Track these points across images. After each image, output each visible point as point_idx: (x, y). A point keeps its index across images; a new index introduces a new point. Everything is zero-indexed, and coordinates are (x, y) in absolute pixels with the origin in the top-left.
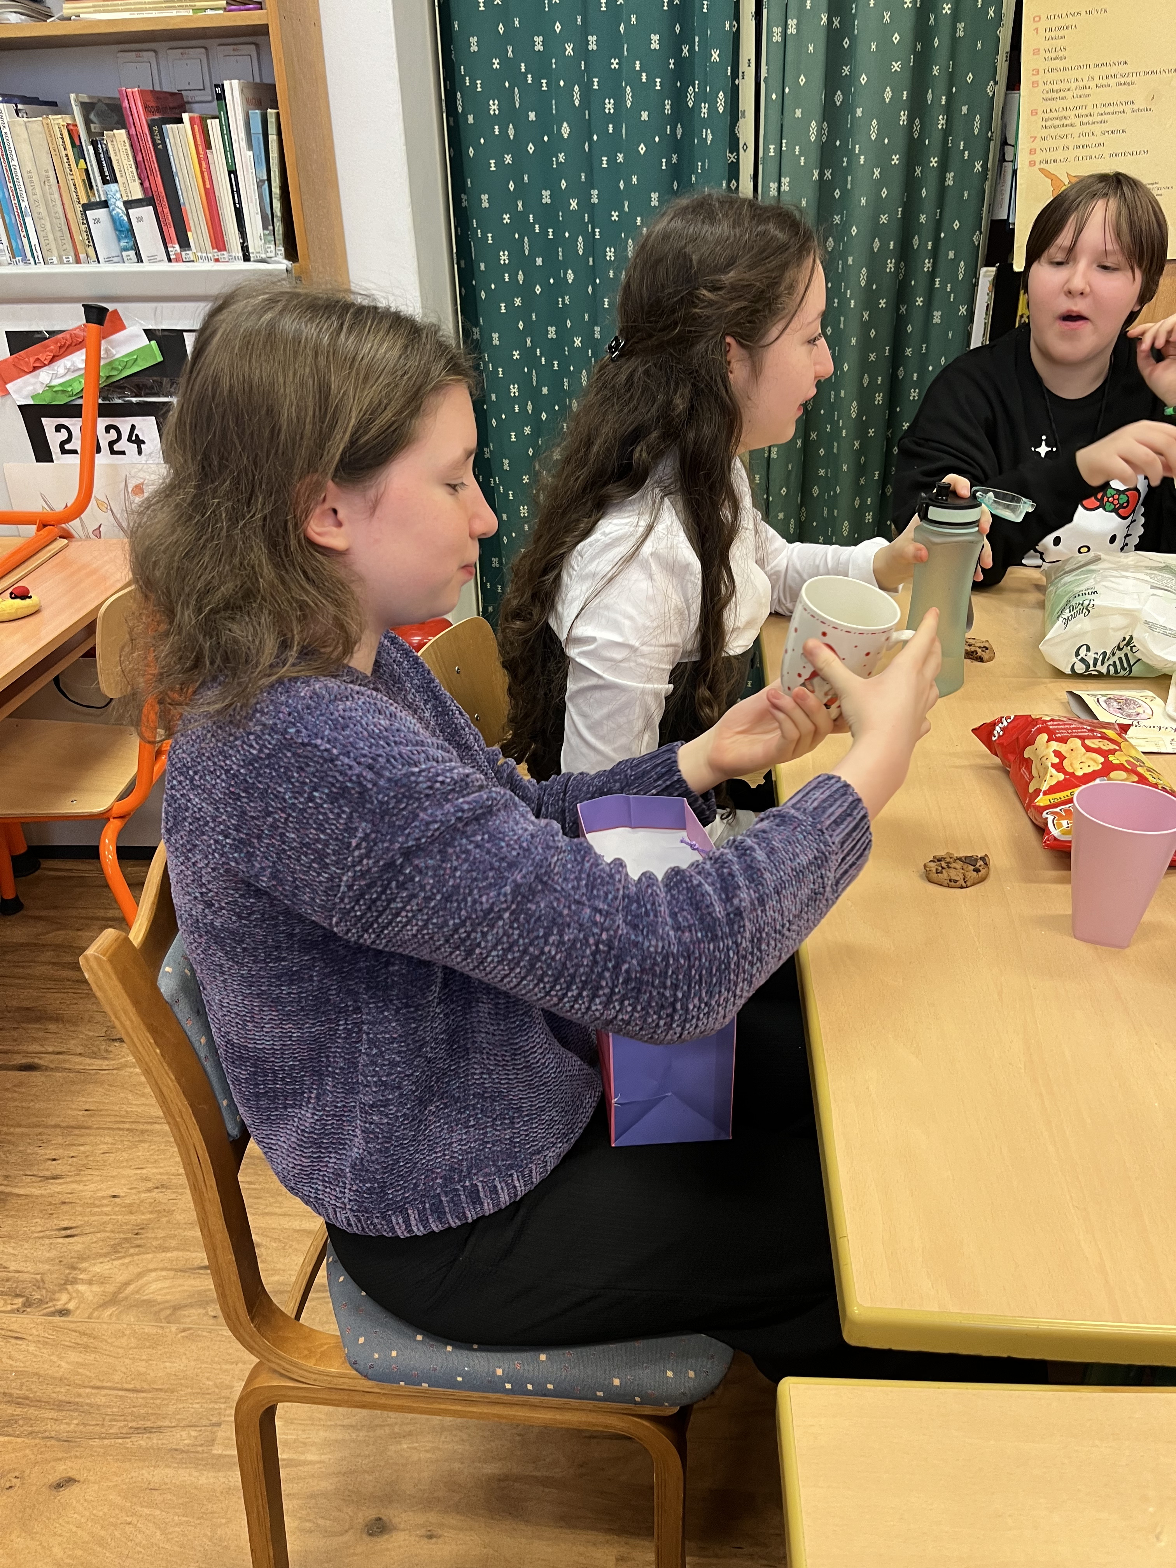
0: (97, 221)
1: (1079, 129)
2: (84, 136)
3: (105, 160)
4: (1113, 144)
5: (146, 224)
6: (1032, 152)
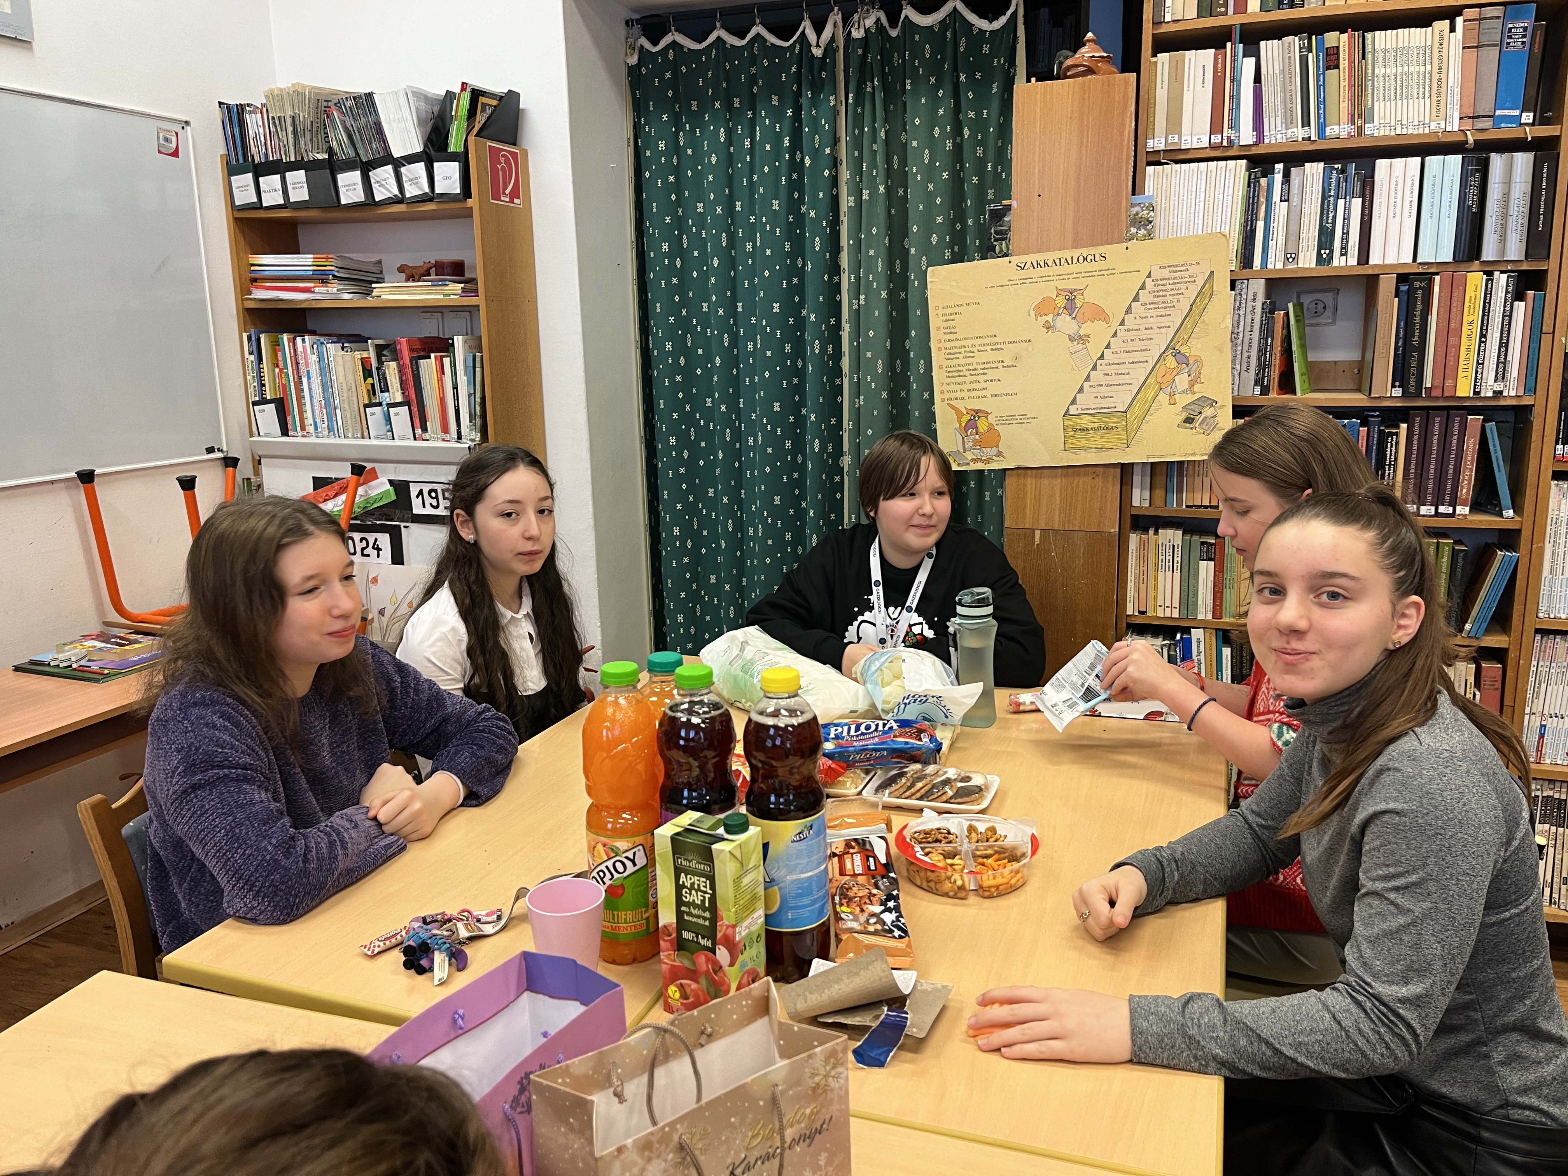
0: (373, 414)
1: (969, 379)
2: (374, 364)
3: (383, 379)
4: (993, 388)
5: (401, 417)
6: (942, 392)
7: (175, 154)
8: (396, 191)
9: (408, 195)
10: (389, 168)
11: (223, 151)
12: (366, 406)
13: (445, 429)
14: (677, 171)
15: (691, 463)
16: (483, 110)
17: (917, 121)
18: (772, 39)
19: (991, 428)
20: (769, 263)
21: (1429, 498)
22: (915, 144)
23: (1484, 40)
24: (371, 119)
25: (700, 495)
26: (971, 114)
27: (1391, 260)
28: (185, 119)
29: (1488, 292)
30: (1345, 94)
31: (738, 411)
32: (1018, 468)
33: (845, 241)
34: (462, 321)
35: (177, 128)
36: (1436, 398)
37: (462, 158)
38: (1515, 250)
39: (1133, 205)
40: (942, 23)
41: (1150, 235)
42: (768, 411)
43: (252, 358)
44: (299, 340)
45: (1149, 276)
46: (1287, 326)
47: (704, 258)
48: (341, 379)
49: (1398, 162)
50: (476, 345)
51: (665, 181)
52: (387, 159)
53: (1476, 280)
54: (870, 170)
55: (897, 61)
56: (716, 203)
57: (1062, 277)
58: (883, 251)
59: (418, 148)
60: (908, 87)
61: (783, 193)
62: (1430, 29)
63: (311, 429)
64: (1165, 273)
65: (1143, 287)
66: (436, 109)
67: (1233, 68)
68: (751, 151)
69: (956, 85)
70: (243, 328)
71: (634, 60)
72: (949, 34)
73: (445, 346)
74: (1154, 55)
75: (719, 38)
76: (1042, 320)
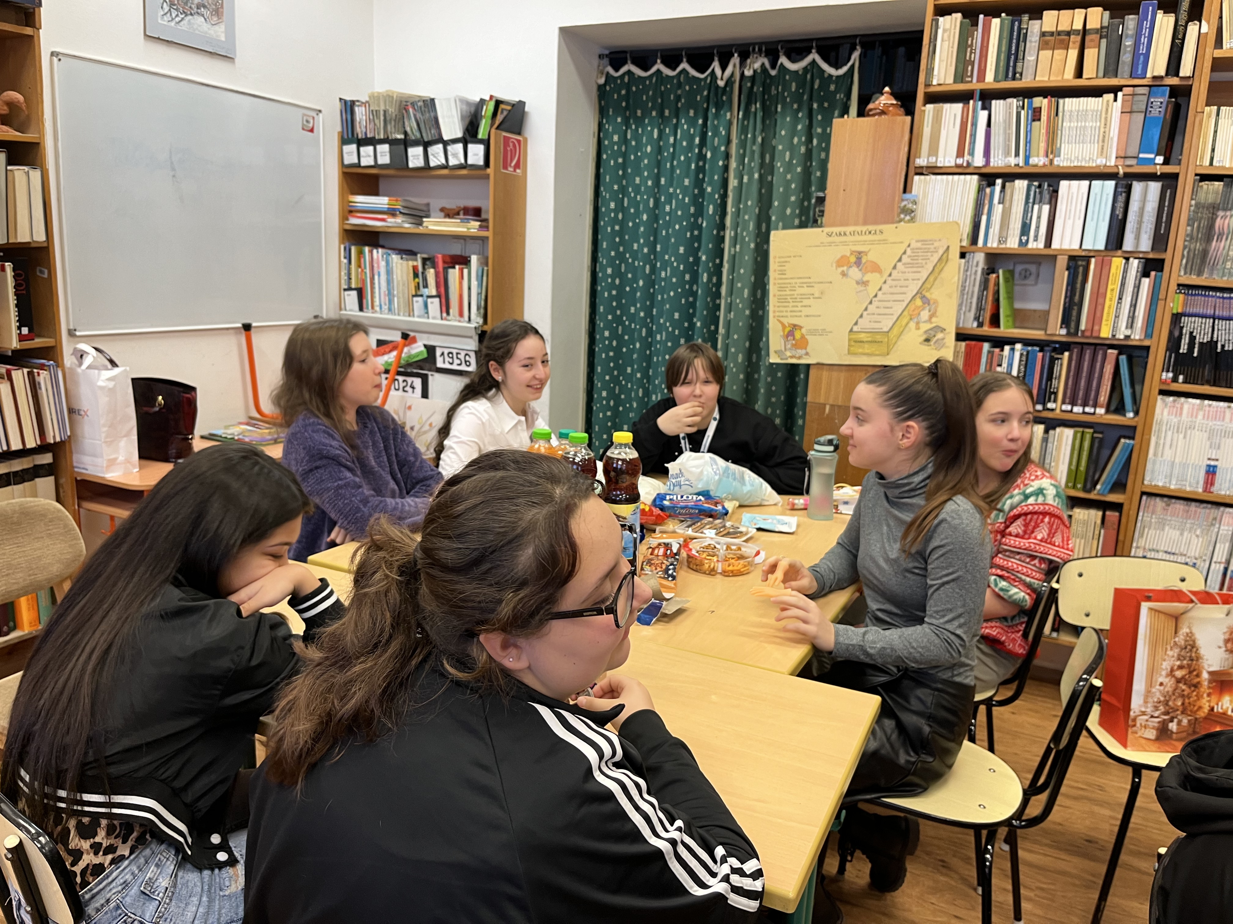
0: (417, 302)
1: (791, 304)
2: (420, 269)
3: (425, 279)
4: (806, 311)
5: (434, 305)
6: (774, 312)
7: (312, 130)
8: (444, 161)
9: (451, 164)
10: (440, 146)
11: (339, 129)
12: (413, 296)
13: (461, 314)
14: (625, 156)
15: (617, 350)
16: (502, 112)
17: (783, 133)
18: (693, 72)
19: (803, 336)
20: (679, 220)
21: (1079, 402)
22: (780, 147)
23: (1135, 108)
24: (432, 114)
25: (622, 371)
26: (819, 130)
27: (1066, 246)
28: (318, 108)
29: (1125, 271)
30: (1043, 138)
31: (652, 317)
32: (818, 364)
33: (730, 209)
34: (476, 246)
35: (314, 114)
36: (1087, 337)
37: (486, 143)
38: (1145, 245)
39: (903, 200)
40: (805, 69)
41: (912, 220)
42: (671, 319)
43: (345, 261)
44: (375, 251)
45: (909, 246)
46: (997, 284)
47: (638, 214)
48: (399, 278)
49: (1075, 183)
50: (484, 262)
51: (616, 161)
52: (440, 140)
53: (1118, 262)
54: (750, 162)
55: (773, 92)
56: (648, 178)
57: (855, 243)
58: (754, 217)
59: (459, 135)
60: (779, 109)
61: (692, 174)
62: (1101, 99)
63: (377, 309)
64: (919, 245)
65: (905, 253)
66: (473, 109)
67: (973, 117)
68: (674, 145)
69: (811, 110)
70: (342, 241)
71: (602, 81)
72: (809, 76)
73: (465, 261)
74: (924, 105)
75: (658, 70)
76: (840, 269)
